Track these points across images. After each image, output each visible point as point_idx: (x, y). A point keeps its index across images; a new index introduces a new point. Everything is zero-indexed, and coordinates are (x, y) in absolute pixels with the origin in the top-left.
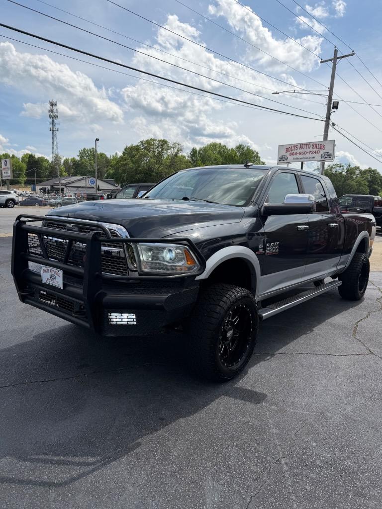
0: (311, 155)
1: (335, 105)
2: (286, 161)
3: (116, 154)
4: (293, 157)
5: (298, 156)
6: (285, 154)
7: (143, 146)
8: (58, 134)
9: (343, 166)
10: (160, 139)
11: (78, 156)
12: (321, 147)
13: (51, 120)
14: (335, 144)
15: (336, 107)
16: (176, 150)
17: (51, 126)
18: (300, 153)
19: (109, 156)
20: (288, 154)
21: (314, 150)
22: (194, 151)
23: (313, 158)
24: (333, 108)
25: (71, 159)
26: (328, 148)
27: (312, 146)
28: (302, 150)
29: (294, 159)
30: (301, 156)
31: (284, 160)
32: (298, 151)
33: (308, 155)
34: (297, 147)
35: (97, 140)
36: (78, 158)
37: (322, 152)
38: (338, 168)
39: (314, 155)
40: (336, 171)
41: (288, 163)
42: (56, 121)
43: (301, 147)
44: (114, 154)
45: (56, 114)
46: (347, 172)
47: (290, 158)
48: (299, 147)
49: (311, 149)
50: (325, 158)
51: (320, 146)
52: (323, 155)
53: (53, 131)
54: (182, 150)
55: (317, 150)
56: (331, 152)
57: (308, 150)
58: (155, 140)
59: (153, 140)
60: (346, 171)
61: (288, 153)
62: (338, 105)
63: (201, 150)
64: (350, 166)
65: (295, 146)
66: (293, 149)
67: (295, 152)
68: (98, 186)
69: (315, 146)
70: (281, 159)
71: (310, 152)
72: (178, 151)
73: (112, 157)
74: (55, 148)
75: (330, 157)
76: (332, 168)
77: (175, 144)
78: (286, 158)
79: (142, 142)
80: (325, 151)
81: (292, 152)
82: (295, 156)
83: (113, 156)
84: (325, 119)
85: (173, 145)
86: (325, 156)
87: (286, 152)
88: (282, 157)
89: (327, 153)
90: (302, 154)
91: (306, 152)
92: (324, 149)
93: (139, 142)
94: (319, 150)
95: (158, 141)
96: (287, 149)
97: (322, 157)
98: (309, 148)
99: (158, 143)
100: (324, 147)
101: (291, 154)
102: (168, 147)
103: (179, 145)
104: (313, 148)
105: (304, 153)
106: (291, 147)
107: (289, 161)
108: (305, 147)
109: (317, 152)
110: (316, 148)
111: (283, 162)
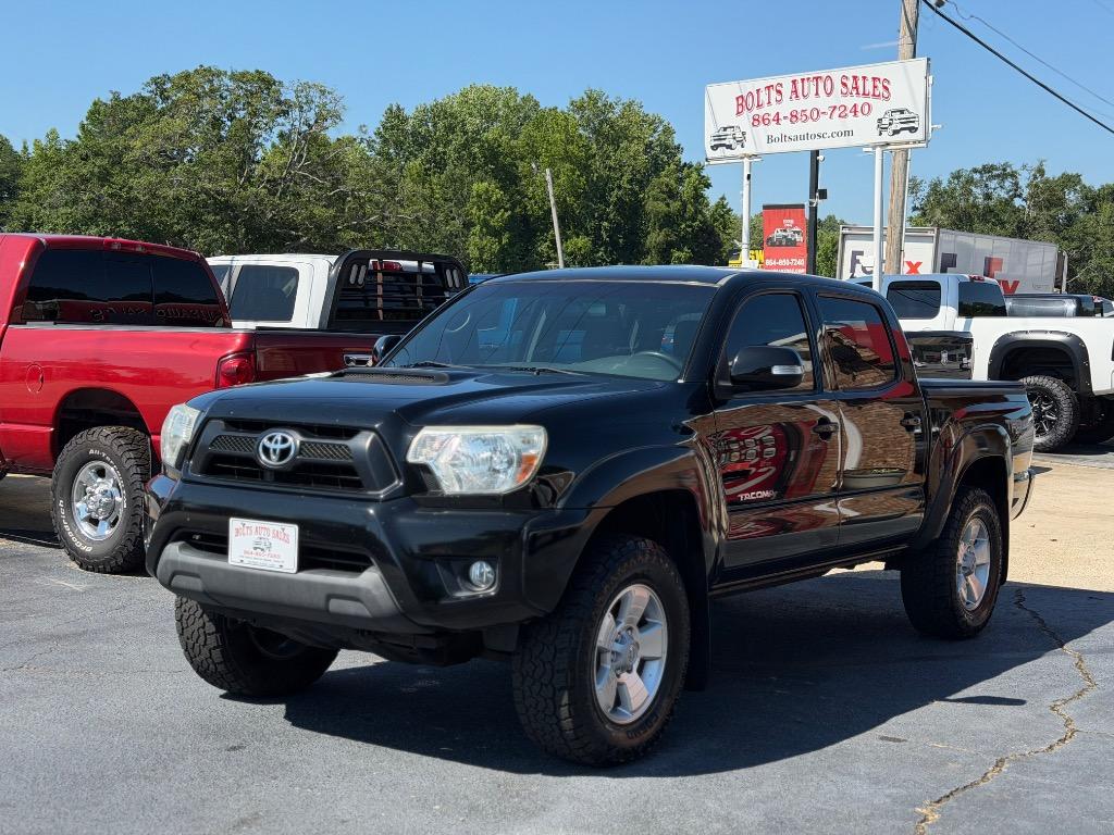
0: (839, 124)
2: (739, 149)
4: (763, 131)
5: (787, 128)
6: (734, 121)
7: (165, 99)
9: (1013, 175)
12: (875, 87)
16: (311, 116)
18: (794, 117)
19: (18, 148)
20: (744, 121)
21: (849, 102)
22: (394, 117)
23: (848, 133)
26: (902, 94)
27: (838, 86)
28: (800, 105)
29: (770, 139)
30: (800, 128)
31: (729, 147)
32: (787, 107)
33: (824, 125)
34: (779, 92)
37: (880, 108)
38: (993, 184)
39: (851, 122)
40: (988, 197)
43: (796, 91)
46: (1032, 196)
47: (757, 137)
49: (837, 99)
50: (896, 132)
51: (869, 85)
52: (886, 121)
54: (338, 117)
55: (860, 101)
57: (824, 103)
58: (219, 74)
59: (209, 74)
60: (1026, 192)
61: (746, 118)
63: (425, 113)
64: (1041, 171)
65: (773, 88)
66: (764, 97)
67: (772, 110)
69: (850, 83)
70: (721, 142)
71: (835, 107)
72: (320, 118)
73: (31, 149)
75: (913, 130)
76: (970, 181)
77: (305, 88)
78: (738, 135)
79: (158, 82)
80: (894, 104)
81: (761, 112)
82: (774, 130)
85: (297, 97)
86: (893, 127)
87: (738, 113)
88: (721, 133)
89: (902, 112)
90: (804, 118)
91: (815, 113)
92: (886, 94)
93: (148, 84)
94: (867, 100)
95: (233, 77)
96: (742, 103)
97: (882, 129)
98: (829, 95)
99: (232, 85)
100: (886, 88)
101: (756, 121)
102: (279, 103)
103: (323, 92)
104: (845, 95)
105: (808, 113)
106: (758, 91)
107: (749, 149)
108: (813, 88)
109: (859, 109)
110: (854, 92)
111: (728, 152)
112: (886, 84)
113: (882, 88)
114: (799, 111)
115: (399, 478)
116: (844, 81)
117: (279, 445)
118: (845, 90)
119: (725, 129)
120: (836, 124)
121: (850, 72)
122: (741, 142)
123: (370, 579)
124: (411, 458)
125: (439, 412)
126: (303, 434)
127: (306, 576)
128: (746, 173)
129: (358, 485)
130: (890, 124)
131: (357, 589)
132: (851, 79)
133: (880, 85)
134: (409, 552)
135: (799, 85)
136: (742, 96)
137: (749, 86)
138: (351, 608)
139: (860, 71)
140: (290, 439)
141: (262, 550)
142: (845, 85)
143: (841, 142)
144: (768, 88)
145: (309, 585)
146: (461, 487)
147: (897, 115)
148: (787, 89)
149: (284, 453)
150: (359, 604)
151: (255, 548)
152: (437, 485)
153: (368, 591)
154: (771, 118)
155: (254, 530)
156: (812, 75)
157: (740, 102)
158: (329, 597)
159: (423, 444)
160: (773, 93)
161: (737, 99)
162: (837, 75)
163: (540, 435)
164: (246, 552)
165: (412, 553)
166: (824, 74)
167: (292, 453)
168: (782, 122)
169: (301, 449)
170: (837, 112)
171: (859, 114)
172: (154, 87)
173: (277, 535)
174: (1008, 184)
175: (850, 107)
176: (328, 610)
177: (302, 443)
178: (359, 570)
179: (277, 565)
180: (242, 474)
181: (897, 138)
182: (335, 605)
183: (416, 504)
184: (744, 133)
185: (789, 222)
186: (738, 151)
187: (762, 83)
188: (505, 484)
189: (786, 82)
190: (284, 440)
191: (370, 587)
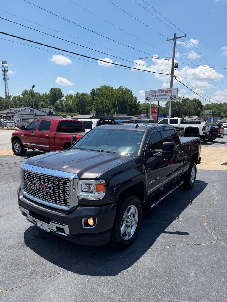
0: (164, 97)
1: (176, 65)
2: (150, 100)
3: (46, 93)
4: (153, 98)
5: (157, 97)
6: (148, 96)
8: (8, 81)
11: (21, 95)
13: (4, 73)
14: (178, 90)
15: (177, 67)
17: (4, 76)
18: (158, 96)
21: (166, 94)
22: (93, 90)
23: (166, 98)
24: (175, 68)
25: (17, 97)
26: (174, 93)
27: (164, 91)
28: (159, 94)
29: (154, 99)
30: (159, 97)
32: (157, 94)
33: (162, 97)
34: (156, 92)
35: (34, 86)
36: (21, 96)
37: (170, 95)
41: (151, 101)
42: (7, 73)
43: (158, 92)
45: (7, 69)
47: (152, 98)
48: (157, 92)
49: (164, 93)
50: (173, 98)
51: (169, 92)
53: (5, 79)
55: (168, 94)
56: (176, 95)
57: (162, 94)
61: (151, 96)
62: (178, 65)
63: (97, 90)
65: (155, 91)
66: (153, 93)
67: (155, 95)
68: (35, 113)
69: (166, 91)
70: (147, 99)
71: (164, 95)
74: (7, 90)
75: (175, 98)
78: (150, 98)
80: (173, 94)
82: (155, 98)
84: (171, 74)
94: (169, 93)
97: (171, 98)
100: (171, 92)
101: (152, 96)
108: (161, 92)
111: (148, 101)
121: (166, 89)
136: (150, 93)
147: (173, 96)
174: (179, 99)
181: (173, 99)
185: (155, 110)
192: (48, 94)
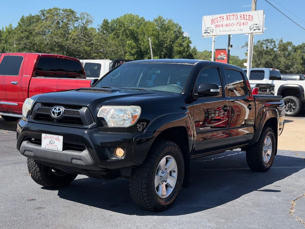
3: (11, 25)
4: (218, 29)
5: (225, 28)
7: (44, 16)
10: (65, 8)
12: (249, 18)
16: (84, 21)
18: (227, 25)
20: (213, 26)
21: (242, 21)
22: (106, 22)
23: (241, 30)
26: (257, 20)
27: (239, 17)
28: (228, 22)
29: (220, 31)
30: (228, 29)
31: (209, 33)
32: (225, 22)
33: (235, 28)
34: (223, 18)
37: (250, 23)
38: (269, 44)
39: (242, 27)
41: (214, 36)
44: (8, 27)
46: (279, 47)
47: (216, 30)
49: (239, 21)
51: (248, 17)
52: (252, 27)
54: (91, 22)
55: (245, 21)
56: (260, 24)
57: (235, 22)
58: (59, 9)
59: (56, 9)
63: (114, 22)
66: (219, 19)
67: (221, 23)
69: (242, 16)
70: (207, 32)
71: (238, 23)
72: (87, 22)
73: (5, 30)
75: (259, 30)
77: (83, 13)
78: (212, 30)
79: (42, 11)
80: (254, 22)
81: (218, 24)
82: (221, 29)
83: (6, 28)
85: (81, 16)
86: (254, 29)
87: (212, 24)
88: (207, 29)
89: (256, 25)
90: (229, 26)
91: (233, 24)
92: (252, 20)
93: (39, 12)
94: (248, 21)
95: (63, 10)
96: (213, 21)
97: (251, 29)
98: (236, 19)
99: (62, 12)
100: (252, 18)
101: (216, 26)
102: (76, 18)
103: (88, 15)
104: (241, 19)
105: (231, 25)
106: (217, 18)
107: (214, 33)
108: (232, 18)
109: (245, 23)
110: (244, 19)
111: (209, 34)
112: (252, 17)
113: (251, 18)
114: (228, 23)
115: (95, 122)
116: (241, 16)
117: (58, 111)
118: (241, 18)
119: (208, 28)
120: (238, 27)
121: (242, 13)
122: (212, 32)
123: (85, 153)
124: (98, 116)
125: (107, 101)
126: (65, 108)
127: (65, 152)
128: (213, 40)
129: (82, 124)
130: (253, 28)
131: (81, 156)
132: (243, 16)
133: (250, 17)
134: (97, 145)
135: (228, 17)
136: (213, 20)
137: (215, 17)
138: (79, 162)
139: (245, 13)
140: (61, 109)
141: (52, 144)
142: (241, 17)
143: (239, 32)
144: (220, 17)
145: (66, 155)
146: (114, 125)
147: (255, 25)
148: (225, 18)
149: (59, 113)
150: (81, 161)
151: (50, 143)
152: (106, 124)
153: (84, 157)
154: (221, 25)
155: (49, 137)
156: (232, 14)
157: (212, 20)
158: (72, 159)
159: (102, 111)
160: (221, 18)
161: (211, 20)
162: (239, 14)
163: (139, 109)
164: (47, 144)
165: (98, 145)
166: (235, 14)
167: (61, 113)
168: (224, 26)
169: (64, 112)
170: (239, 24)
171: (245, 25)
172: (41, 12)
173: (56, 139)
175: (242, 23)
176: (72, 163)
177: (65, 110)
178: (82, 150)
179: (56, 148)
180: (46, 120)
181: (255, 31)
182: (74, 161)
183: (100, 130)
184: (213, 29)
185: (222, 54)
186: (211, 34)
187: (218, 16)
188: (128, 124)
189: (225, 15)
190: (59, 109)
191: (85, 156)
192: (16, 28)
